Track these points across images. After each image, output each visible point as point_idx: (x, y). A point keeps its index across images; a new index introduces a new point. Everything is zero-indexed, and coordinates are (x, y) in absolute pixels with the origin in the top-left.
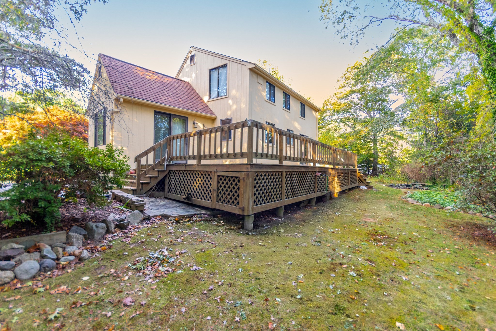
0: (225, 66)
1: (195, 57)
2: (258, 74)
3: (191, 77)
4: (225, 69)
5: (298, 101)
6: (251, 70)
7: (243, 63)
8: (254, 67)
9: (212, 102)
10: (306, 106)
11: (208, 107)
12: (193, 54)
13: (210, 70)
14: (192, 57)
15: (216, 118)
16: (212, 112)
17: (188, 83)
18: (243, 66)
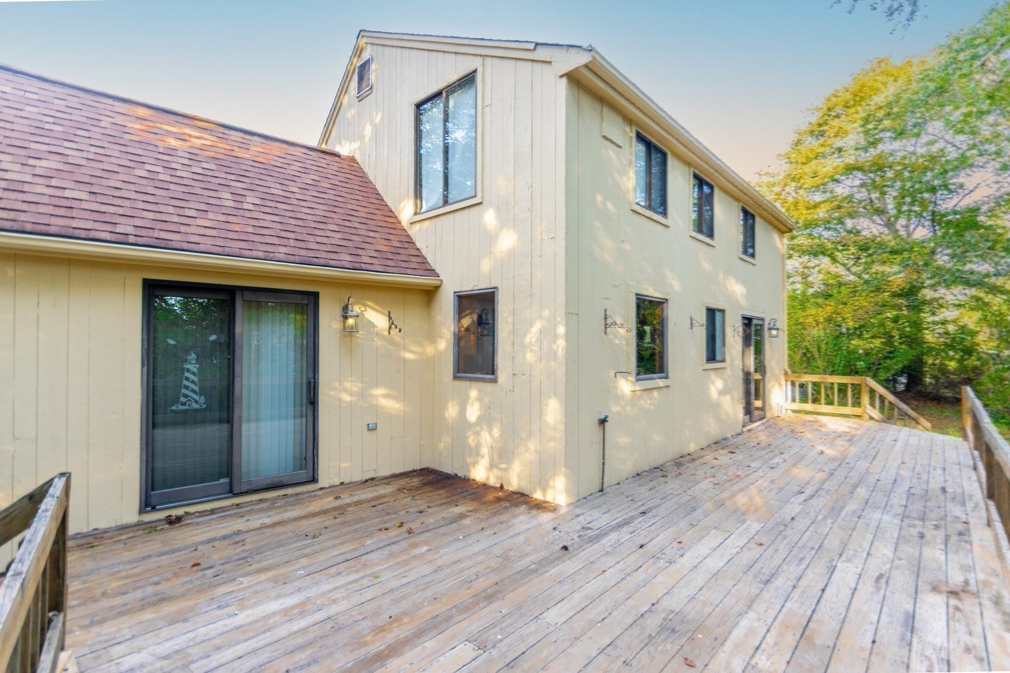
0: (468, 80)
1: (373, 67)
2: (602, 100)
3: (362, 138)
4: (471, 92)
5: (735, 204)
6: (573, 78)
7: (541, 54)
8: (586, 66)
9: (426, 224)
10: (758, 220)
11: (411, 242)
12: (366, 56)
13: (418, 106)
14: (363, 70)
15: (437, 288)
16: (424, 261)
17: (352, 159)
18: (538, 66)
